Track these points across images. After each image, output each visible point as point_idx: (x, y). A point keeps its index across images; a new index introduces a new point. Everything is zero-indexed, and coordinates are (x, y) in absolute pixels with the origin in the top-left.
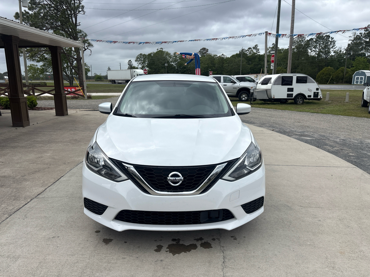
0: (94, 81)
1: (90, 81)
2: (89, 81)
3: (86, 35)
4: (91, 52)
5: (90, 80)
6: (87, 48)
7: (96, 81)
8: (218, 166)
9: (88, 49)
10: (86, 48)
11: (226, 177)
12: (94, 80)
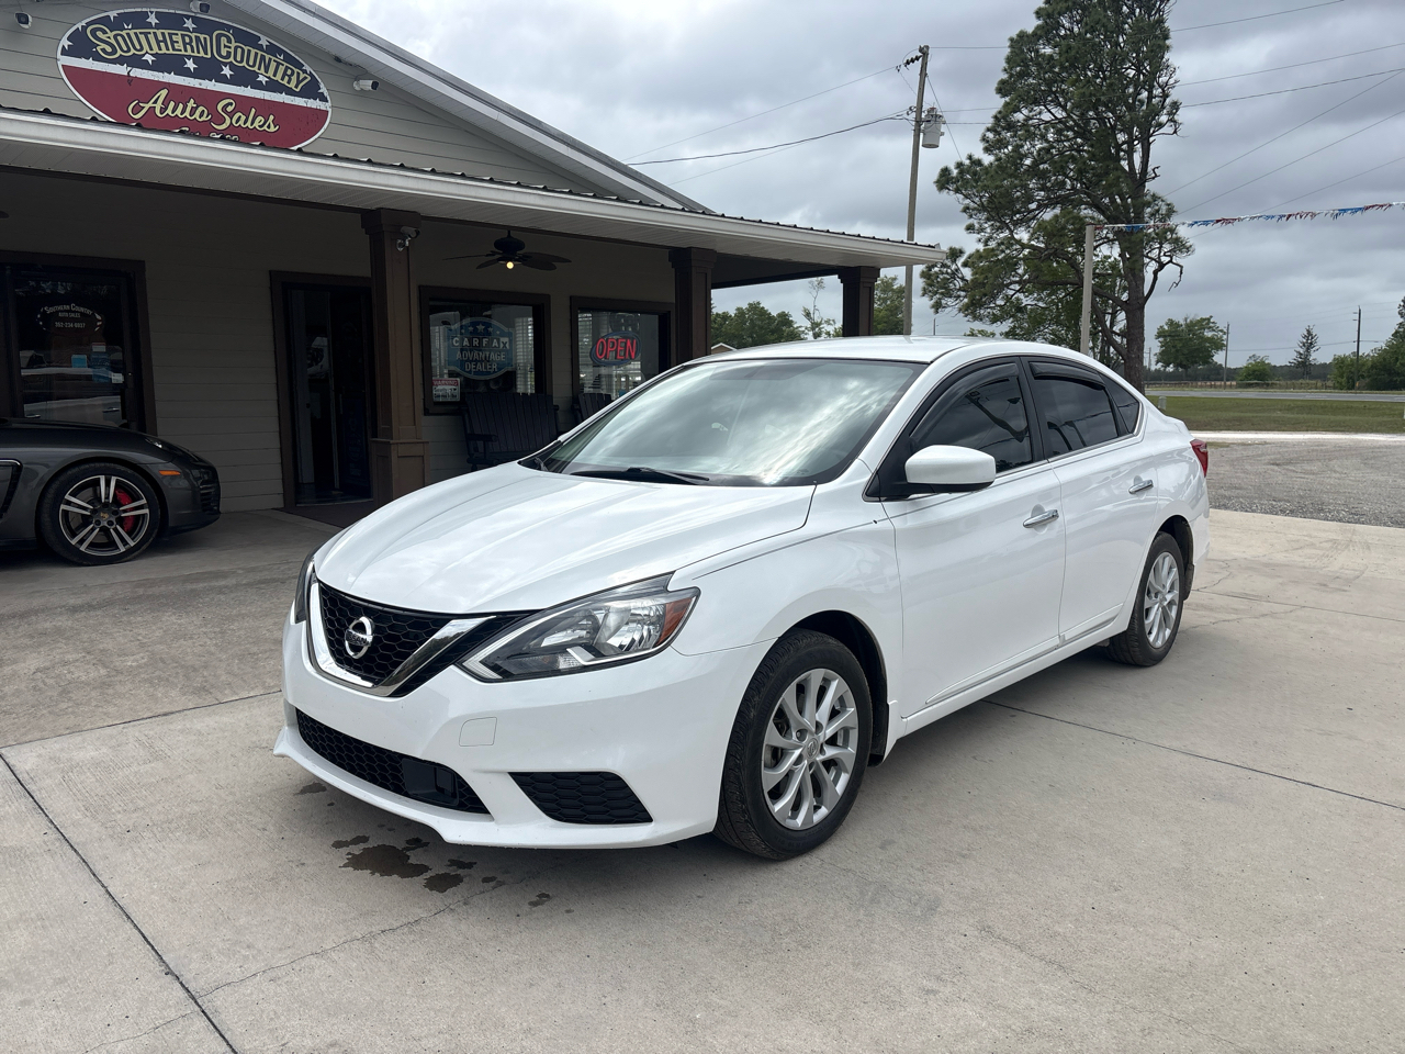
0: (1231, 386)
1: (1215, 387)
2: (1211, 386)
3: (1171, 211)
4: (1181, 273)
5: (1218, 383)
6: (1168, 259)
7: (1239, 386)
8: (453, 622)
9: (1171, 261)
10: (1165, 259)
11: (475, 661)
12: (1234, 383)
